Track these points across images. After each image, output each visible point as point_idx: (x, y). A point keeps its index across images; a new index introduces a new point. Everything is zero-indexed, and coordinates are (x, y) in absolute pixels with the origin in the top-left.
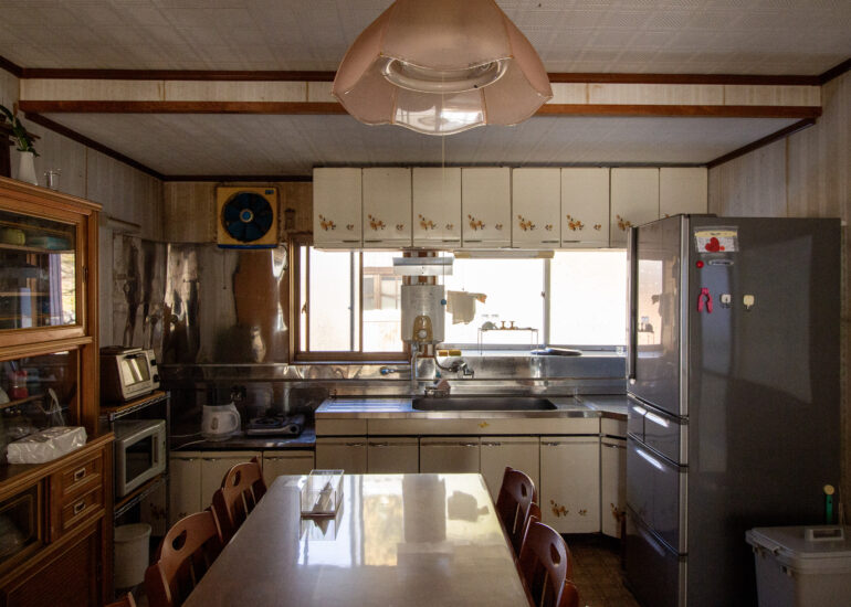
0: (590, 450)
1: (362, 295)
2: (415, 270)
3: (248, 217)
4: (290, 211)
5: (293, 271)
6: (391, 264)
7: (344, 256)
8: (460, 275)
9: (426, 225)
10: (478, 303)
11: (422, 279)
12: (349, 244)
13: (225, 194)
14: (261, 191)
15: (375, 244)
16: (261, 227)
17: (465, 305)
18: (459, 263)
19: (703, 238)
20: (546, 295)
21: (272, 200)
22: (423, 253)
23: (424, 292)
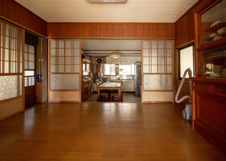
0: (133, 83)
1: (111, 70)
2: (116, 66)
3: (99, 61)
4: (104, 60)
5: (104, 66)
6: (114, 66)
7: (109, 65)
8: (121, 67)
9: (117, 62)
10: (123, 70)
11: (117, 67)
12: (110, 64)
13: (97, 59)
14: (101, 58)
15: (112, 64)
16: (101, 62)
17: (122, 70)
18: (121, 66)
19: (138, 64)
20: (131, 69)
21: (102, 59)
22: (117, 65)
23: (117, 69)
